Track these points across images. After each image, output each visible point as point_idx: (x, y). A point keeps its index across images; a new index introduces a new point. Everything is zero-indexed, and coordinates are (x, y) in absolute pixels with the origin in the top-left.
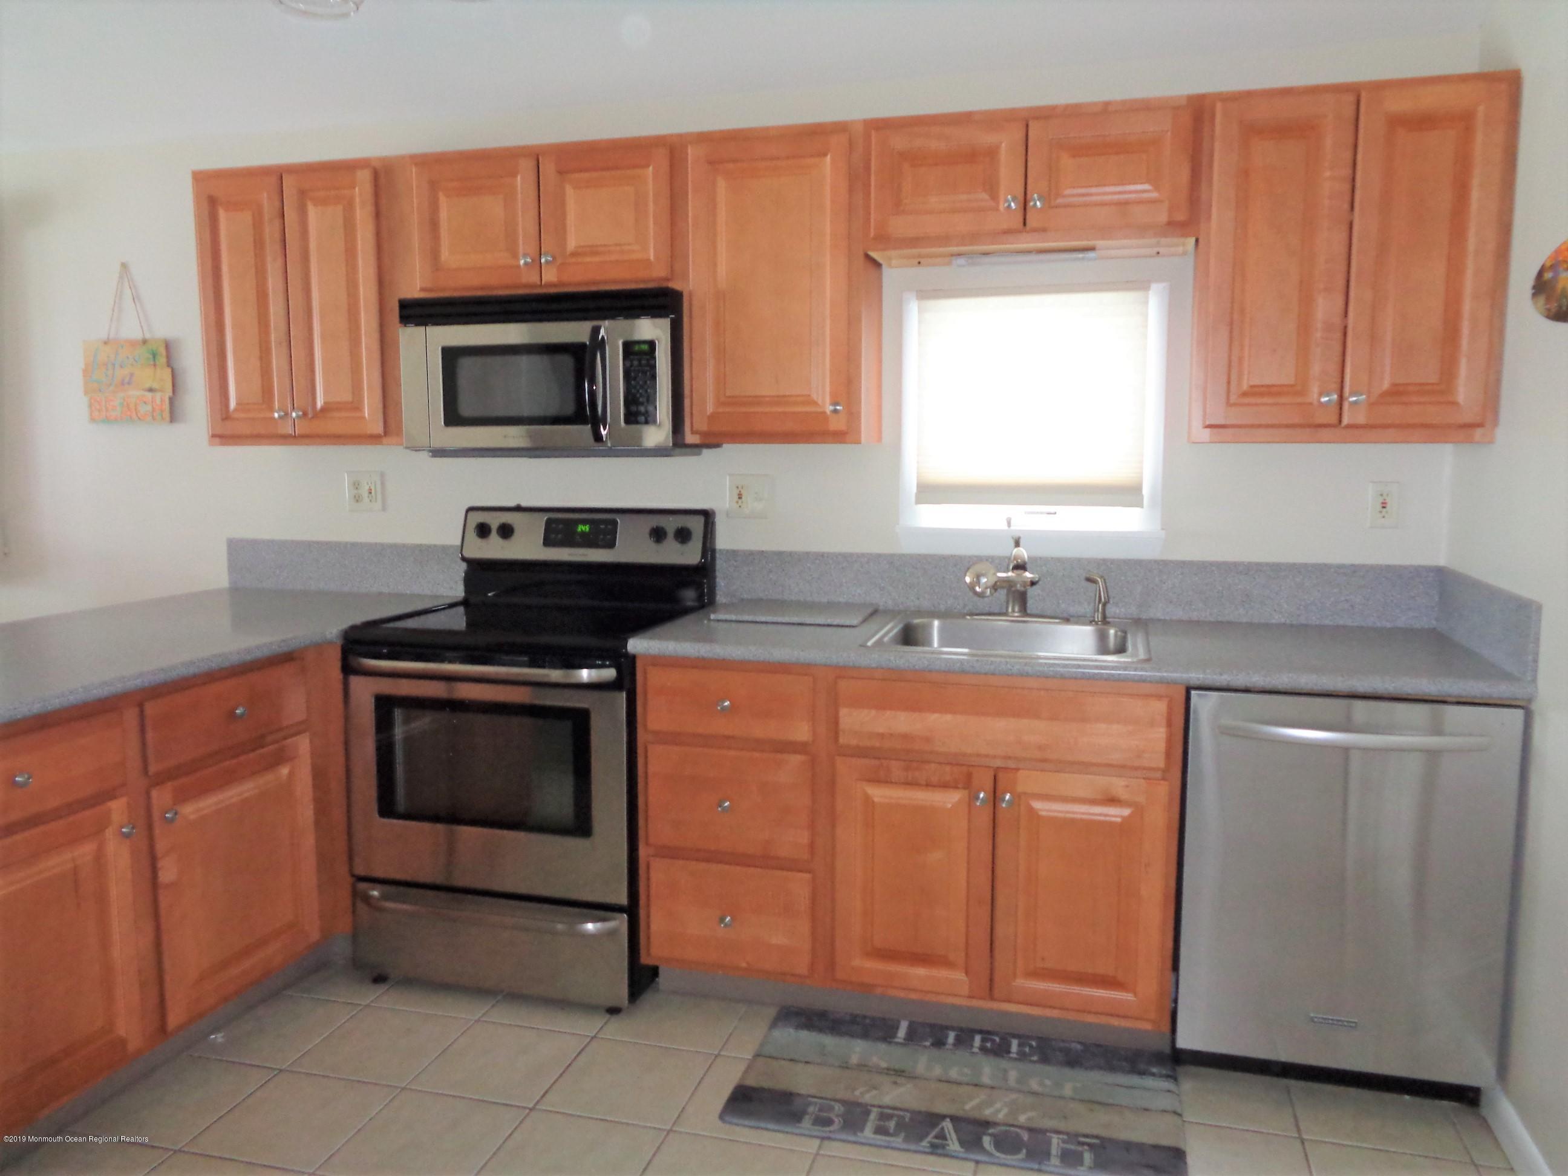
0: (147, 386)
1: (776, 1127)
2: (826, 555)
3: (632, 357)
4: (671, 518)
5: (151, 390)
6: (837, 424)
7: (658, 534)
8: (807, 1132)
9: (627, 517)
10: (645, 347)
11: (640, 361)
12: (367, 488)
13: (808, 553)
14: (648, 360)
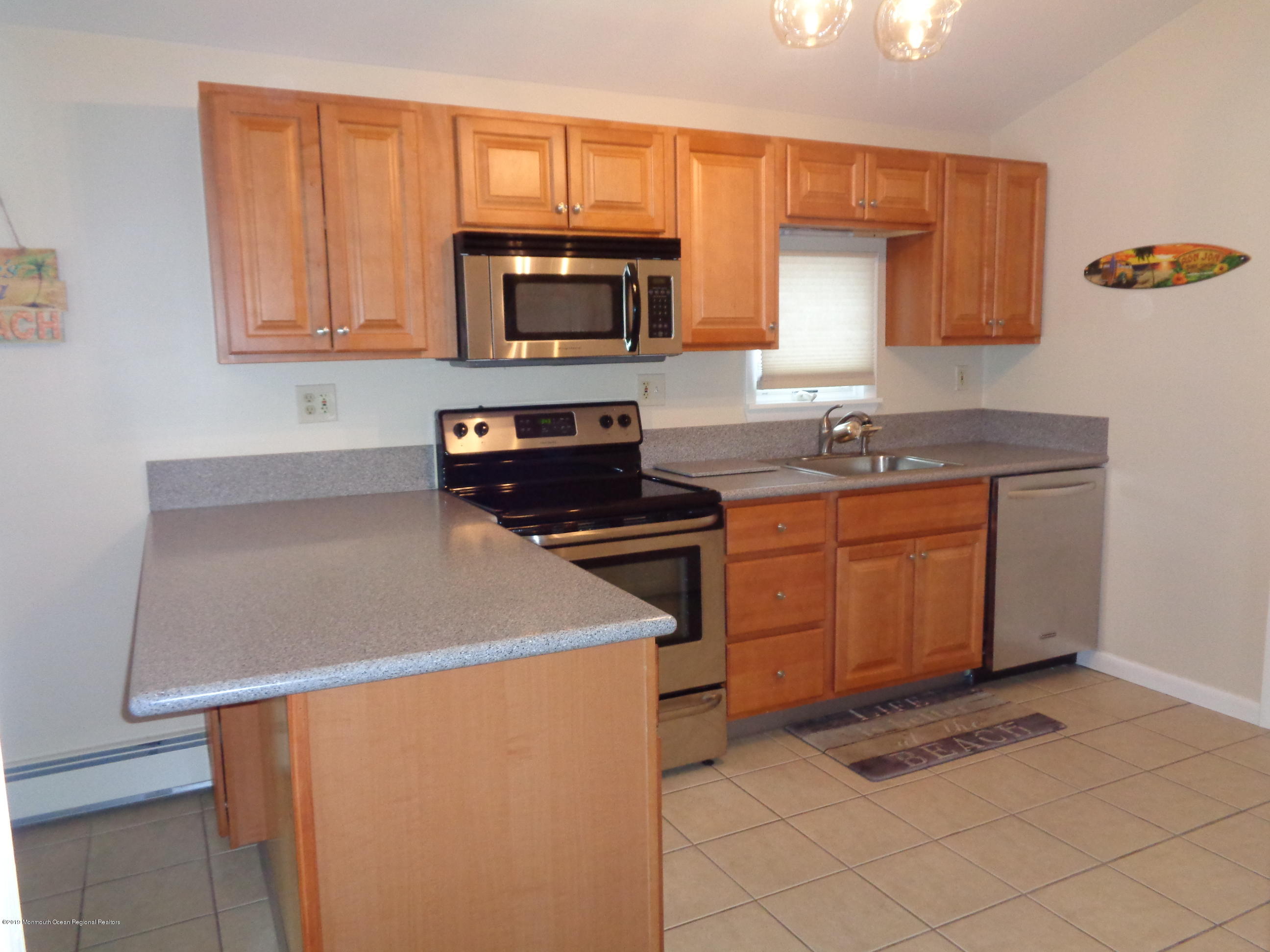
0: (30, 300)
1: (903, 772)
2: (704, 428)
3: (654, 288)
4: (615, 408)
5: (34, 305)
6: (769, 338)
7: (606, 422)
8: (915, 769)
9: (579, 410)
10: (662, 281)
11: (660, 290)
12: (321, 399)
13: (692, 428)
14: (665, 291)
